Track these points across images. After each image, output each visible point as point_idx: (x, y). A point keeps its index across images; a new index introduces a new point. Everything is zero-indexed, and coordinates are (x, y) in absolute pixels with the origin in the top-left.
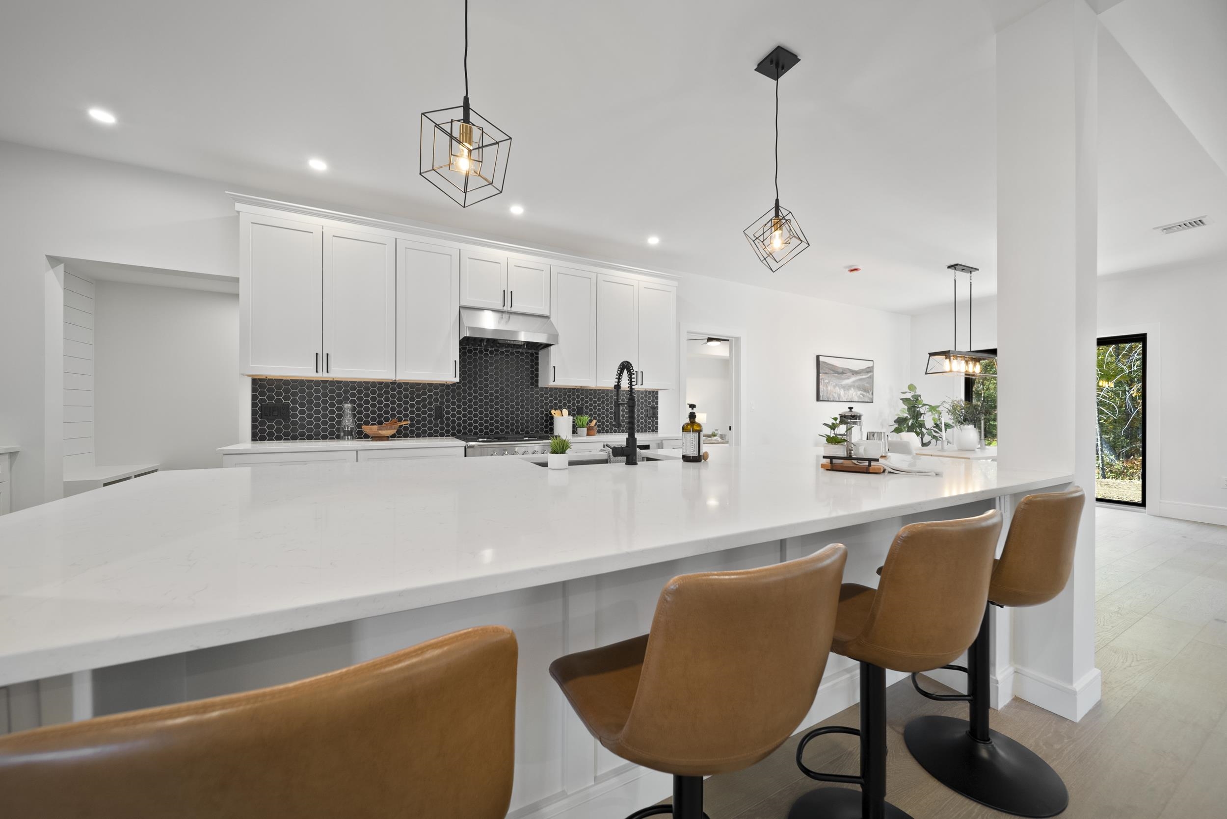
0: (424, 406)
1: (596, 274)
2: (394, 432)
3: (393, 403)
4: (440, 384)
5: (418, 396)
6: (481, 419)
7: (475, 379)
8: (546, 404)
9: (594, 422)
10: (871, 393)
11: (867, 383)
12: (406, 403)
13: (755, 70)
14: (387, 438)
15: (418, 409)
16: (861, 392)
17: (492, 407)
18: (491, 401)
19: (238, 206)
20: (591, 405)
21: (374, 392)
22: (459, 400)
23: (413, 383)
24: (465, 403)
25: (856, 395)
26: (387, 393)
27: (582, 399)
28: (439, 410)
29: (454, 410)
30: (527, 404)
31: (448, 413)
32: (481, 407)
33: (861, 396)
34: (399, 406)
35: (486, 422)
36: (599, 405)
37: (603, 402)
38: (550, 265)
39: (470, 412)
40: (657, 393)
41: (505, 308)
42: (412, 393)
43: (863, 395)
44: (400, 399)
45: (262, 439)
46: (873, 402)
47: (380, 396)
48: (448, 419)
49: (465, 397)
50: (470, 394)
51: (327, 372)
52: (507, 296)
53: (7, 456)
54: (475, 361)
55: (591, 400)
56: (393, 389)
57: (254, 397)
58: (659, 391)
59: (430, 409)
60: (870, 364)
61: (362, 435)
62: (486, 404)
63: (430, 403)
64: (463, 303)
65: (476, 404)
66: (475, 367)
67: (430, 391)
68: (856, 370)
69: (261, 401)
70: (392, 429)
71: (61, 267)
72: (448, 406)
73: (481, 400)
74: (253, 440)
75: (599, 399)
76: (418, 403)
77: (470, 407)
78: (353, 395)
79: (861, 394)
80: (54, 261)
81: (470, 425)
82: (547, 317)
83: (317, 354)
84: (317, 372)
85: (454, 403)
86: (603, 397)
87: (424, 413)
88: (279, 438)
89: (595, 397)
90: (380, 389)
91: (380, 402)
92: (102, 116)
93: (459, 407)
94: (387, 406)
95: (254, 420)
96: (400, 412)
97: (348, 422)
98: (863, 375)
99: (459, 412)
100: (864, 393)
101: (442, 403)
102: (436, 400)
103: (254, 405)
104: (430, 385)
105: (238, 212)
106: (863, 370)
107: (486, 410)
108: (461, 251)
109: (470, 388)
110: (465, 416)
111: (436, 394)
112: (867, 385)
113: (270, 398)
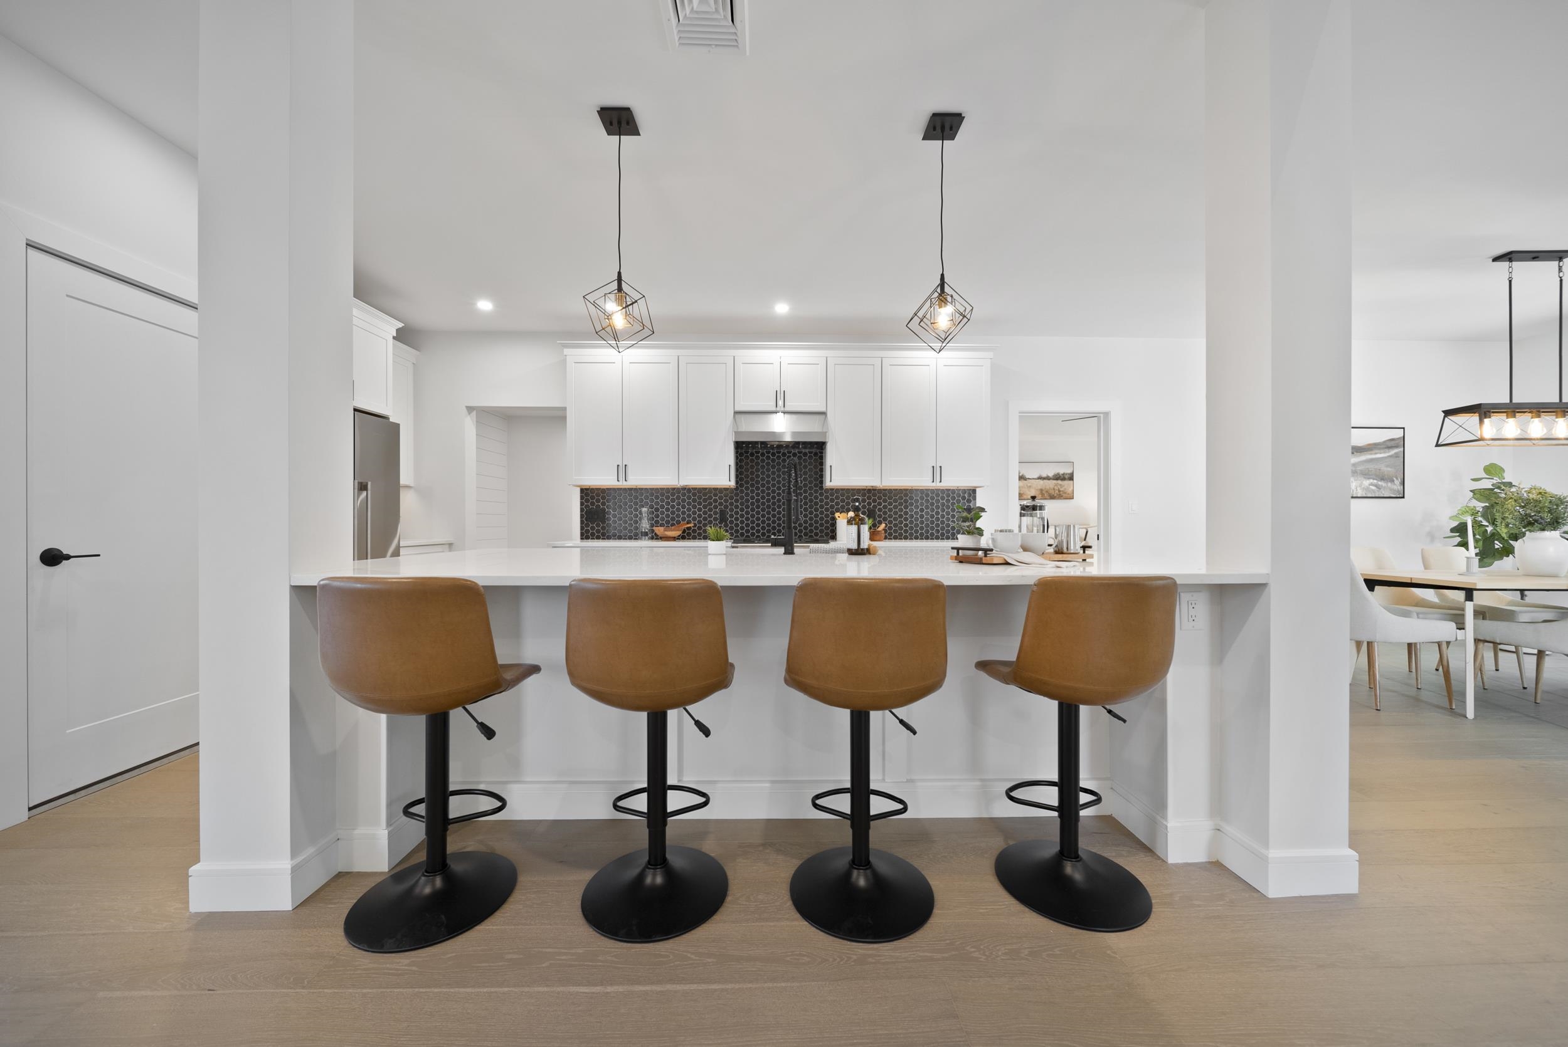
0: (710, 510)
1: (880, 359)
2: (679, 533)
3: (684, 507)
4: (724, 488)
5: (705, 500)
6: (763, 522)
7: (758, 482)
8: (832, 507)
9: (883, 525)
10: (1397, 482)
11: (1387, 466)
12: (694, 507)
13: (923, 139)
14: (674, 539)
15: (705, 513)
16: (1371, 481)
17: (774, 510)
18: (774, 504)
19: (566, 351)
20: (885, 507)
21: (668, 498)
22: (742, 504)
23: (700, 489)
24: (747, 507)
25: (1360, 486)
26: (678, 498)
27: (874, 501)
28: (723, 513)
29: (737, 513)
30: (811, 507)
31: (731, 516)
32: (763, 510)
33: (1373, 488)
34: (689, 510)
35: (769, 525)
36: (895, 507)
37: (901, 504)
38: (827, 357)
39: (753, 516)
40: (974, 491)
41: (778, 409)
42: (700, 498)
43: (1376, 486)
44: (689, 504)
45: (587, 538)
46: (1403, 497)
47: (673, 501)
48: (731, 522)
49: (747, 501)
50: (753, 498)
51: (626, 480)
52: (780, 396)
53: (447, 546)
54: (757, 464)
55: (885, 501)
56: (684, 495)
57: (582, 504)
58: (977, 490)
59: (716, 513)
60: (1398, 434)
61: (656, 537)
62: (769, 507)
63: (716, 507)
64: (737, 409)
65: (758, 507)
66: (757, 470)
67: (715, 495)
68: (1359, 445)
69: (586, 506)
70: (678, 530)
71: (474, 413)
72: (732, 510)
73: (763, 504)
74: (582, 539)
75: (895, 501)
76: (705, 507)
77: (753, 510)
78: (652, 501)
79: (1372, 484)
80: (470, 409)
81: (753, 528)
82: (824, 413)
83: (618, 466)
84: (618, 481)
85: (737, 507)
86: (901, 498)
87: (710, 516)
88: (598, 538)
89: (890, 498)
90: (673, 495)
91: (673, 507)
92: (485, 305)
93: (742, 510)
94: (678, 510)
95: (582, 522)
96: (689, 516)
97: (645, 525)
98: (1376, 454)
99: (742, 516)
100: (1380, 483)
101: (726, 507)
102: (721, 504)
103: (582, 510)
104: (716, 489)
105: (566, 355)
106: (1375, 444)
107: (769, 513)
108: (736, 357)
109: (752, 491)
110: (747, 519)
111: (721, 498)
112: (1389, 469)
113: (593, 504)
